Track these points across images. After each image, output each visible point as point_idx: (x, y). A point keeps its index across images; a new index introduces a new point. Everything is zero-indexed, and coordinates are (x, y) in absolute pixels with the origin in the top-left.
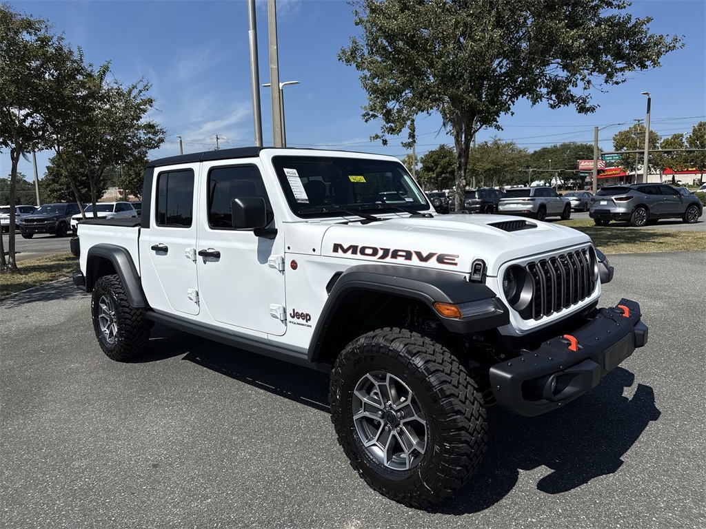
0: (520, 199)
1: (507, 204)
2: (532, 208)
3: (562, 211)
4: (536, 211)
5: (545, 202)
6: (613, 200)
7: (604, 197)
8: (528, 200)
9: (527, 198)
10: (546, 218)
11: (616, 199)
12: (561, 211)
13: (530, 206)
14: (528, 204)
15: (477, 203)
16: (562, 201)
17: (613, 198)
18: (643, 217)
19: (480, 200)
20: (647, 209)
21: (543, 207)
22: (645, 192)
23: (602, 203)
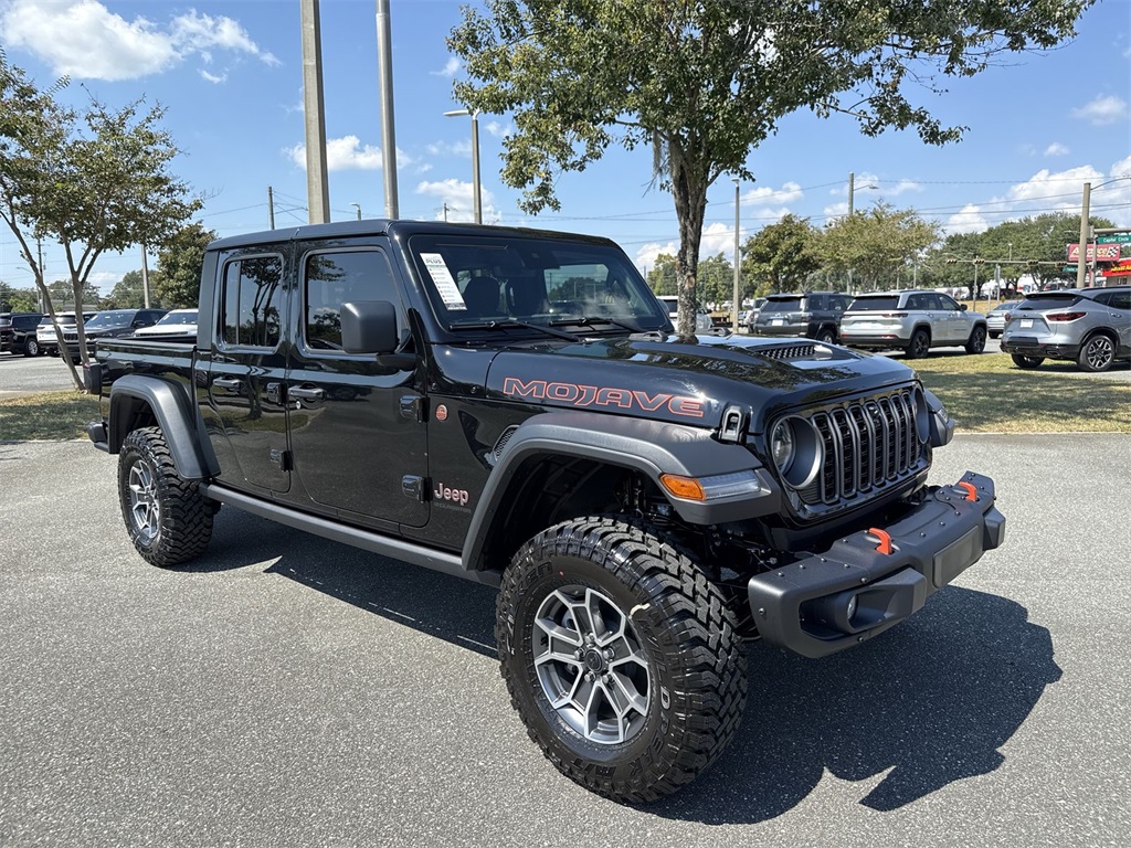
0: (878, 314)
1: (855, 322)
2: (902, 331)
3: (967, 338)
4: (908, 337)
5: (928, 319)
6: (1043, 320)
7: (1026, 313)
8: (893, 315)
9: (891, 312)
10: (930, 350)
11: (1050, 317)
12: (966, 336)
13: (899, 327)
14: (893, 322)
15: (802, 319)
16: (966, 318)
17: (1044, 314)
18: (1106, 353)
19: (808, 314)
20: (1114, 337)
21: (923, 329)
22: (1111, 305)
23: (1026, 324)
